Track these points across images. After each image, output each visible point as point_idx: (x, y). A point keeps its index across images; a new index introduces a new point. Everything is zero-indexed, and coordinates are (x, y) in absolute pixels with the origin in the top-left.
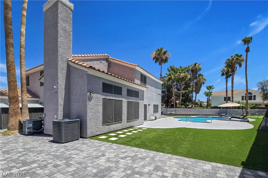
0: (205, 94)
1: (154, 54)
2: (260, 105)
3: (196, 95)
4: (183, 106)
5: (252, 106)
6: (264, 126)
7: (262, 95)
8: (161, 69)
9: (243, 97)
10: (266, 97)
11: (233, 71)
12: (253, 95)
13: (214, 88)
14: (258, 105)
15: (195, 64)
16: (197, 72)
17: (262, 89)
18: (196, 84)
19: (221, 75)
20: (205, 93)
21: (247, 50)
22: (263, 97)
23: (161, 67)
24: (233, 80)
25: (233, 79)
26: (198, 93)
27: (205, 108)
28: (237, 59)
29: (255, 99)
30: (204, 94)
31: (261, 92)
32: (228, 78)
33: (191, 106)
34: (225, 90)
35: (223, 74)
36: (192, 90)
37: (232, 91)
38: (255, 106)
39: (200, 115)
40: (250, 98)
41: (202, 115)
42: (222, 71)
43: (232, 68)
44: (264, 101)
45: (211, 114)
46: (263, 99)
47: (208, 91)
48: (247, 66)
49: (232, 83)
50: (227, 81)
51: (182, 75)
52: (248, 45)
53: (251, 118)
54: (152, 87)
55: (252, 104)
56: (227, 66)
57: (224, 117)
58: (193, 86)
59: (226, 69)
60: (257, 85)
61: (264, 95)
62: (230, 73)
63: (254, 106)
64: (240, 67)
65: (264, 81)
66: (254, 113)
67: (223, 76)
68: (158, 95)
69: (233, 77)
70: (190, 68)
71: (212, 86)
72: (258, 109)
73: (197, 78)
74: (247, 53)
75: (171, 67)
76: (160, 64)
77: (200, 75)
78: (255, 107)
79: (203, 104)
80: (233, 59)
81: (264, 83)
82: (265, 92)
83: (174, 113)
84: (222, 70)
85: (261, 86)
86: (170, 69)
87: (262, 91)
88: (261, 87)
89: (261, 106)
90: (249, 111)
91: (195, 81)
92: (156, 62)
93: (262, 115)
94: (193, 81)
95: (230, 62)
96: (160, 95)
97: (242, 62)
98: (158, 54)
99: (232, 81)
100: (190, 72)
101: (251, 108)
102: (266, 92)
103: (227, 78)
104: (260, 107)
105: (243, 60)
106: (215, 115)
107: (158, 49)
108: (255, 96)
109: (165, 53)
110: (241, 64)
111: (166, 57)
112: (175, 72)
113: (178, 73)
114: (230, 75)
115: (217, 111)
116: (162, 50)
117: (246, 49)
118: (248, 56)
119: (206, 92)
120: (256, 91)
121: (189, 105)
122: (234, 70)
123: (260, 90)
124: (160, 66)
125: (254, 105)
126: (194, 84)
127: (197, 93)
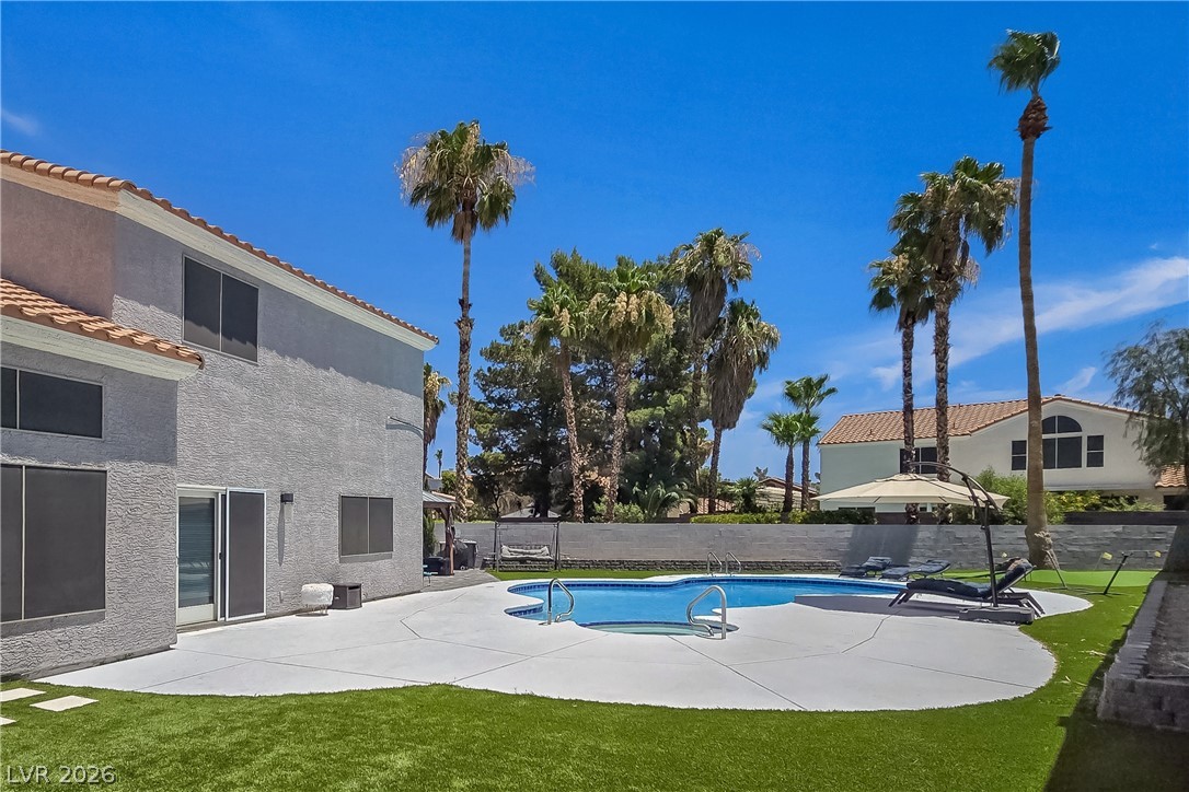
0: (770, 429)
1: (415, 166)
2: (1131, 501)
3: (718, 436)
4: (635, 508)
5: (1079, 506)
6: (1131, 687)
7: (1140, 431)
8: (467, 262)
9: (1018, 447)
10: (1167, 443)
11: (947, 278)
12: (1084, 435)
13: (832, 391)
14: (1117, 498)
15: (710, 243)
16: (723, 291)
17: (1140, 394)
18: (719, 365)
19: (870, 301)
20: (771, 422)
21: (1032, 126)
22: (1153, 444)
23: (467, 252)
24: (941, 334)
25: (942, 323)
26: (731, 425)
27: (770, 521)
28: (969, 193)
29: (1096, 460)
30: (765, 427)
31: (1138, 415)
32: (914, 322)
33: (684, 508)
34: (900, 405)
35: (882, 301)
36: (694, 402)
37: (941, 406)
38: (1097, 507)
39: (714, 567)
40: (1068, 455)
41: (732, 567)
42: (877, 282)
43: (940, 255)
44: (1158, 473)
45: (797, 558)
46: (1150, 460)
47: (790, 411)
48: (1028, 234)
49: (936, 352)
50: (908, 345)
51: (626, 306)
52: (1035, 91)
53: (1062, 589)
54: (322, 373)
55: (1082, 493)
56: (904, 241)
57: (877, 581)
58: (697, 377)
59: (899, 263)
60: (1110, 369)
61: (1159, 433)
62: (929, 293)
63: (1094, 505)
64: (989, 247)
65: (1154, 340)
66: (1087, 549)
67: (885, 311)
68: (389, 427)
69: (942, 316)
70: (682, 264)
71: (821, 381)
72: (1119, 528)
73: (721, 329)
74: (1032, 143)
75: (557, 263)
76: (460, 234)
77: (737, 309)
78: (1100, 509)
79: (763, 495)
80: (941, 193)
81: (1153, 352)
82: (1162, 413)
83: (544, 553)
84: (877, 272)
85: (1135, 374)
86: (551, 273)
87: (1142, 408)
88: (1137, 381)
89: (1142, 506)
90: (1049, 540)
91: (710, 348)
92: (433, 217)
93: (1145, 562)
94: (698, 348)
95: (920, 215)
96: (408, 426)
97: (1001, 209)
98: (440, 161)
99: (936, 338)
100: (682, 294)
101: (1072, 519)
102: (1168, 415)
103: (908, 321)
104: (1130, 508)
105: (1005, 194)
106: (824, 568)
107: (443, 134)
108: (1097, 442)
109: (485, 156)
110: (994, 223)
111: (497, 185)
112: (579, 288)
113: (597, 298)
114: (930, 303)
115: (842, 536)
116: (463, 134)
117: (1025, 118)
118: (1035, 160)
119: (776, 418)
120: (1102, 407)
121: (674, 499)
122: (949, 267)
123: (1130, 403)
124: (461, 247)
125: (1095, 499)
126: (704, 369)
127: (724, 427)
